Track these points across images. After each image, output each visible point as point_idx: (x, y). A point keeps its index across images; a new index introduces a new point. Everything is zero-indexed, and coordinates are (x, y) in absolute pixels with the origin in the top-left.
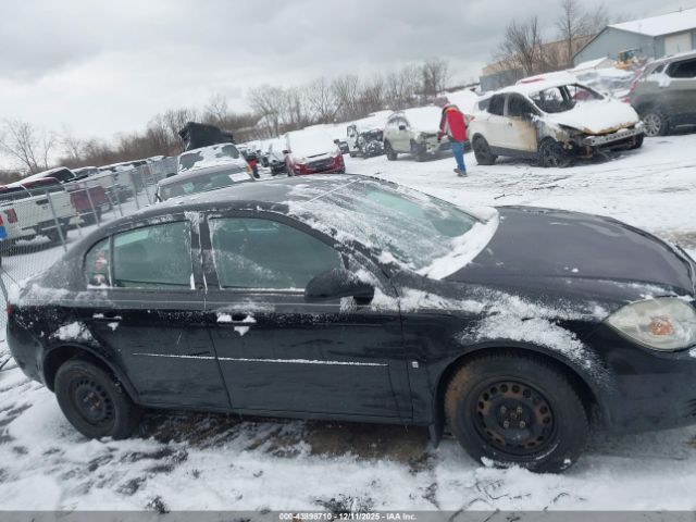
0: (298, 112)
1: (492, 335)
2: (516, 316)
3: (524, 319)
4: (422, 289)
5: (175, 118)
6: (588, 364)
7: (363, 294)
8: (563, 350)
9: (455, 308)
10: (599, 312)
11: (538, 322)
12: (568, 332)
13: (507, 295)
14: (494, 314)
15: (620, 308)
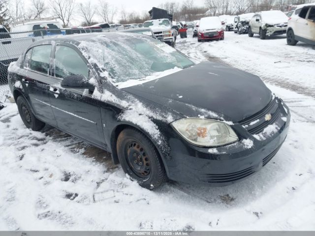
0: (227, 9)
1: (127, 119)
2: (137, 112)
3: (140, 115)
4: (111, 92)
5: (169, 6)
6: (160, 142)
7: (91, 89)
8: (150, 133)
9: (118, 103)
10: (170, 119)
11: (145, 117)
12: (155, 125)
13: (138, 101)
14: (131, 109)
15: (180, 119)
